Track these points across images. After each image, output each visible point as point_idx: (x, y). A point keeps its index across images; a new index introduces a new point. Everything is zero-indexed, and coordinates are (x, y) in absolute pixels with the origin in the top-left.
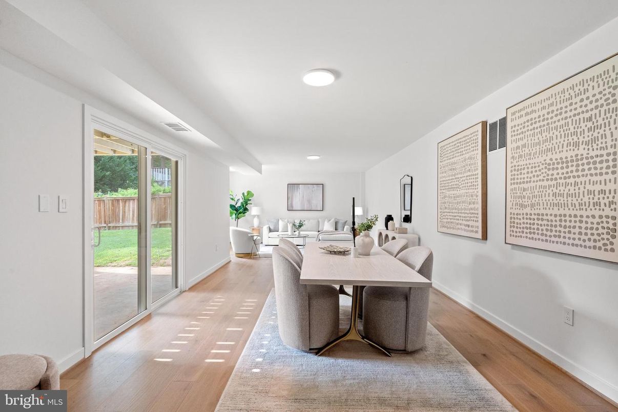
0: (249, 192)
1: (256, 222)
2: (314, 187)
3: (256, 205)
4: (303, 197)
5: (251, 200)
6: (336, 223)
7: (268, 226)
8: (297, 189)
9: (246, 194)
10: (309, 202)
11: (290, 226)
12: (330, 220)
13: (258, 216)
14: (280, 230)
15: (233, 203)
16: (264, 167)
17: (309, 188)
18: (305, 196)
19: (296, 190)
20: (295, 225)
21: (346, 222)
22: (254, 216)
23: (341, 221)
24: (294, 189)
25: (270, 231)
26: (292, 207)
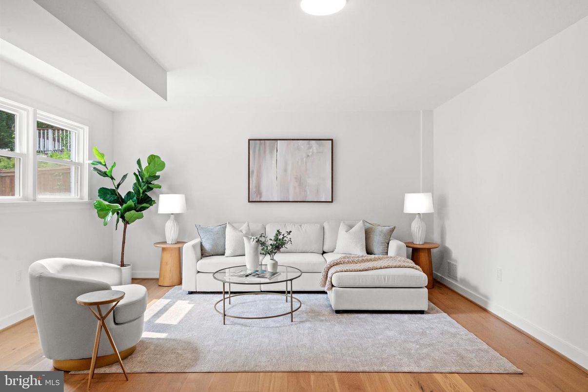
0: (152, 159)
1: (171, 233)
2: (310, 148)
3: (172, 190)
4: (286, 170)
5: (158, 177)
6: (368, 234)
7: (197, 241)
8: (271, 152)
9: (144, 164)
10: (300, 182)
11: (249, 246)
12: (351, 227)
13: (177, 217)
14: (228, 252)
15: (109, 185)
16: (172, 82)
17: (298, 148)
18: (289, 168)
19: (268, 155)
20: (263, 244)
21: (392, 230)
22: (168, 216)
23: (380, 228)
24: (265, 152)
25: (204, 254)
26: (259, 193)
